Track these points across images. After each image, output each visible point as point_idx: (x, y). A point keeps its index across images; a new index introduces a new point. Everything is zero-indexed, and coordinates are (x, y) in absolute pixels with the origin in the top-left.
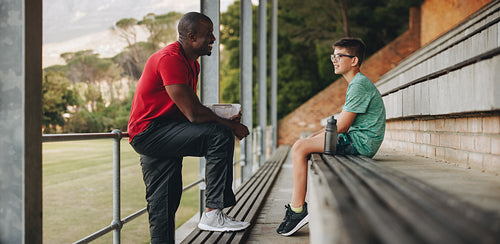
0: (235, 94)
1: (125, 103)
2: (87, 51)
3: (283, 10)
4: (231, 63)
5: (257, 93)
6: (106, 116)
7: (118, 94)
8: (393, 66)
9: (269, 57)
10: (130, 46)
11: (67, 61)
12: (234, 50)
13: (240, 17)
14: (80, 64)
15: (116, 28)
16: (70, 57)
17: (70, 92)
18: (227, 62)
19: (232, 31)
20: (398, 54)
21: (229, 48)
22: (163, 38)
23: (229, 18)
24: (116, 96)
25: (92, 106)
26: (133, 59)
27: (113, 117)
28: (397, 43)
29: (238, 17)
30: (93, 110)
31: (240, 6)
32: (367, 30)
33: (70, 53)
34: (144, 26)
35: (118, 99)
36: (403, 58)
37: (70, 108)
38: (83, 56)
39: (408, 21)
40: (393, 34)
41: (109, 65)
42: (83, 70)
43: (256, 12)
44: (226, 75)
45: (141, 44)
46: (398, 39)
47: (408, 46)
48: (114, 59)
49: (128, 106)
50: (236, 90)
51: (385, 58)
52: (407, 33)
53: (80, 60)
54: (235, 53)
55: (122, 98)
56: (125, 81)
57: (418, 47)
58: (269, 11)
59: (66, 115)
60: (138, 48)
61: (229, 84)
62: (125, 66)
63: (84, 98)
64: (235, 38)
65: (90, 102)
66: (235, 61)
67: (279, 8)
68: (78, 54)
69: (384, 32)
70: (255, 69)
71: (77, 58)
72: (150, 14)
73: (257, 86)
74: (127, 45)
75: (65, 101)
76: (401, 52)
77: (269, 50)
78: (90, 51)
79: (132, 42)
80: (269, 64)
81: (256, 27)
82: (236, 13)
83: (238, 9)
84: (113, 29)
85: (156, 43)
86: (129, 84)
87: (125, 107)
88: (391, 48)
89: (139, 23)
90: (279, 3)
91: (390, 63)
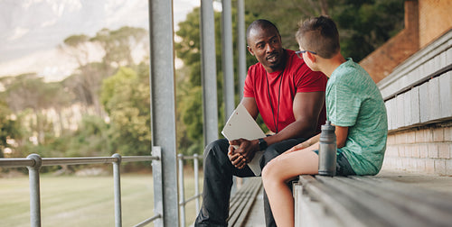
0: (199, 116)
1: (77, 133)
2: (30, 74)
3: (251, 15)
4: (192, 80)
5: (223, 114)
6: (54, 149)
7: (69, 123)
8: (386, 73)
9: (236, 70)
10: (82, 68)
11: (6, 86)
12: (195, 65)
13: (201, 26)
14: (21, 90)
15: (63, 45)
16: (9, 81)
17: (11, 122)
18: (187, 80)
19: (192, 43)
20: (392, 59)
21: (190, 63)
22: (116, 56)
23: (189, 28)
24: (66, 126)
25: (38, 138)
26: (86, 82)
27: (63, 150)
28: (391, 46)
29: (197, 26)
30: (40, 144)
31: (200, 13)
32: (353, 32)
33: (9, 77)
34: (96, 43)
35: (69, 130)
36: (399, 63)
37: (10, 141)
38: (24, 81)
39: (402, 19)
40: (384, 36)
41: (57, 89)
42: (26, 97)
43: (219, 19)
44: (187, 94)
45: (93, 65)
46: (391, 41)
47: (404, 49)
48: (63, 84)
49: (81, 136)
50: (199, 112)
51: (376, 65)
52: (402, 33)
53: (21, 84)
54: (196, 68)
55: (74, 128)
56: (76, 109)
57: (417, 49)
58: (235, 18)
59: (7, 151)
60: (90, 69)
61: (191, 104)
62: (76, 90)
63: (29, 130)
64: (195, 51)
65: (35, 134)
66: (197, 78)
67: (247, 13)
68: (19, 77)
69: (373, 34)
70: (220, 86)
71: (18, 82)
72: (104, 30)
73: (223, 105)
74: (77, 65)
75: (5, 133)
76: (396, 56)
77: (236, 62)
78: (33, 74)
79: (84, 63)
80: (237, 80)
81: (220, 35)
82: (195, 22)
83: (198, 16)
84: (60, 47)
85: (107, 62)
86: (81, 111)
87: (78, 138)
88: (383, 53)
89: (92, 40)
90: (246, 7)
91: (382, 70)
